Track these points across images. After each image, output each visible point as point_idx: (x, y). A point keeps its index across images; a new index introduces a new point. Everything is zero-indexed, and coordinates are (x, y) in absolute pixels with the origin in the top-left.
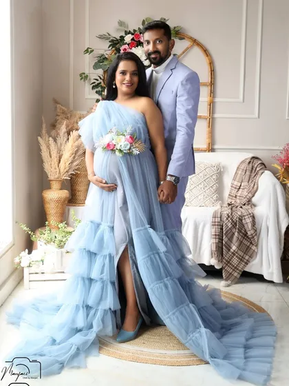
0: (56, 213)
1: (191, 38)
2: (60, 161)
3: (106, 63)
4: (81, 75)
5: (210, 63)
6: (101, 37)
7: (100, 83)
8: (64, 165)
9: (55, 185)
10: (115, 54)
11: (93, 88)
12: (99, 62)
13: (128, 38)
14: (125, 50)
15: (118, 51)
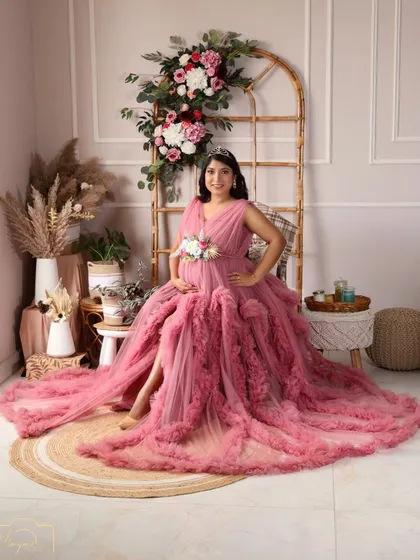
1: (271, 55)
3: (154, 93)
4: (123, 112)
5: (299, 90)
6: (149, 57)
7: (149, 122)
11: (140, 129)
12: (145, 91)
13: (184, 60)
14: (180, 75)
15: (171, 77)
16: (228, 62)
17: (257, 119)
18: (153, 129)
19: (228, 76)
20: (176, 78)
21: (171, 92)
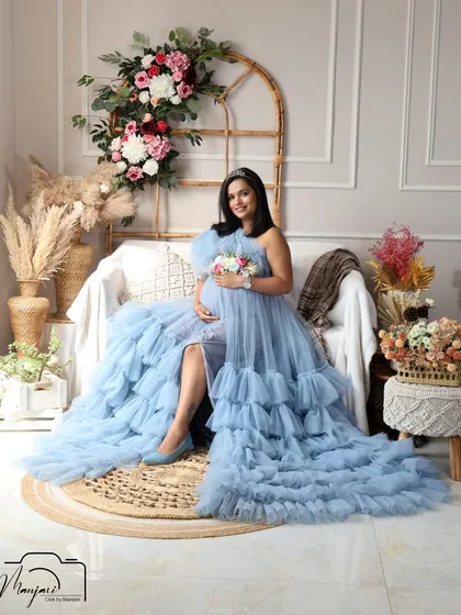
0: (29, 332)
1: (248, 60)
2: (34, 252)
3: (112, 100)
4: (74, 119)
5: (279, 101)
6: (106, 59)
7: (105, 131)
8: (40, 259)
9: (27, 290)
10: (129, 86)
11: (94, 139)
12: (102, 98)
13: (147, 61)
14: (141, 79)
15: (131, 81)
16: (197, 66)
17: (230, 132)
18: (109, 141)
19: (198, 82)
20: (137, 82)
21: (132, 100)
